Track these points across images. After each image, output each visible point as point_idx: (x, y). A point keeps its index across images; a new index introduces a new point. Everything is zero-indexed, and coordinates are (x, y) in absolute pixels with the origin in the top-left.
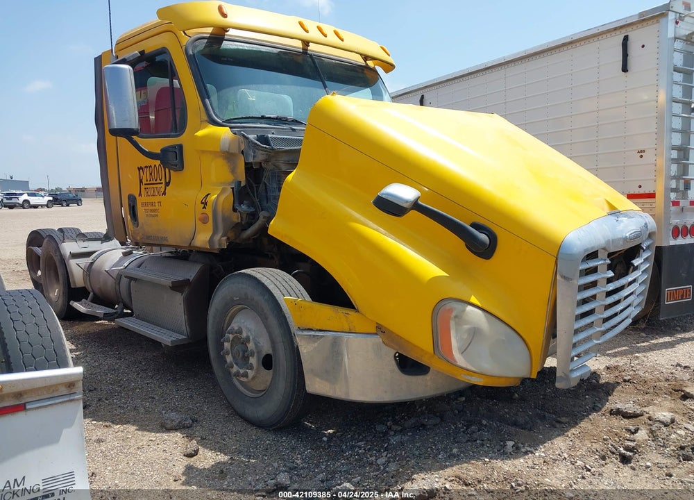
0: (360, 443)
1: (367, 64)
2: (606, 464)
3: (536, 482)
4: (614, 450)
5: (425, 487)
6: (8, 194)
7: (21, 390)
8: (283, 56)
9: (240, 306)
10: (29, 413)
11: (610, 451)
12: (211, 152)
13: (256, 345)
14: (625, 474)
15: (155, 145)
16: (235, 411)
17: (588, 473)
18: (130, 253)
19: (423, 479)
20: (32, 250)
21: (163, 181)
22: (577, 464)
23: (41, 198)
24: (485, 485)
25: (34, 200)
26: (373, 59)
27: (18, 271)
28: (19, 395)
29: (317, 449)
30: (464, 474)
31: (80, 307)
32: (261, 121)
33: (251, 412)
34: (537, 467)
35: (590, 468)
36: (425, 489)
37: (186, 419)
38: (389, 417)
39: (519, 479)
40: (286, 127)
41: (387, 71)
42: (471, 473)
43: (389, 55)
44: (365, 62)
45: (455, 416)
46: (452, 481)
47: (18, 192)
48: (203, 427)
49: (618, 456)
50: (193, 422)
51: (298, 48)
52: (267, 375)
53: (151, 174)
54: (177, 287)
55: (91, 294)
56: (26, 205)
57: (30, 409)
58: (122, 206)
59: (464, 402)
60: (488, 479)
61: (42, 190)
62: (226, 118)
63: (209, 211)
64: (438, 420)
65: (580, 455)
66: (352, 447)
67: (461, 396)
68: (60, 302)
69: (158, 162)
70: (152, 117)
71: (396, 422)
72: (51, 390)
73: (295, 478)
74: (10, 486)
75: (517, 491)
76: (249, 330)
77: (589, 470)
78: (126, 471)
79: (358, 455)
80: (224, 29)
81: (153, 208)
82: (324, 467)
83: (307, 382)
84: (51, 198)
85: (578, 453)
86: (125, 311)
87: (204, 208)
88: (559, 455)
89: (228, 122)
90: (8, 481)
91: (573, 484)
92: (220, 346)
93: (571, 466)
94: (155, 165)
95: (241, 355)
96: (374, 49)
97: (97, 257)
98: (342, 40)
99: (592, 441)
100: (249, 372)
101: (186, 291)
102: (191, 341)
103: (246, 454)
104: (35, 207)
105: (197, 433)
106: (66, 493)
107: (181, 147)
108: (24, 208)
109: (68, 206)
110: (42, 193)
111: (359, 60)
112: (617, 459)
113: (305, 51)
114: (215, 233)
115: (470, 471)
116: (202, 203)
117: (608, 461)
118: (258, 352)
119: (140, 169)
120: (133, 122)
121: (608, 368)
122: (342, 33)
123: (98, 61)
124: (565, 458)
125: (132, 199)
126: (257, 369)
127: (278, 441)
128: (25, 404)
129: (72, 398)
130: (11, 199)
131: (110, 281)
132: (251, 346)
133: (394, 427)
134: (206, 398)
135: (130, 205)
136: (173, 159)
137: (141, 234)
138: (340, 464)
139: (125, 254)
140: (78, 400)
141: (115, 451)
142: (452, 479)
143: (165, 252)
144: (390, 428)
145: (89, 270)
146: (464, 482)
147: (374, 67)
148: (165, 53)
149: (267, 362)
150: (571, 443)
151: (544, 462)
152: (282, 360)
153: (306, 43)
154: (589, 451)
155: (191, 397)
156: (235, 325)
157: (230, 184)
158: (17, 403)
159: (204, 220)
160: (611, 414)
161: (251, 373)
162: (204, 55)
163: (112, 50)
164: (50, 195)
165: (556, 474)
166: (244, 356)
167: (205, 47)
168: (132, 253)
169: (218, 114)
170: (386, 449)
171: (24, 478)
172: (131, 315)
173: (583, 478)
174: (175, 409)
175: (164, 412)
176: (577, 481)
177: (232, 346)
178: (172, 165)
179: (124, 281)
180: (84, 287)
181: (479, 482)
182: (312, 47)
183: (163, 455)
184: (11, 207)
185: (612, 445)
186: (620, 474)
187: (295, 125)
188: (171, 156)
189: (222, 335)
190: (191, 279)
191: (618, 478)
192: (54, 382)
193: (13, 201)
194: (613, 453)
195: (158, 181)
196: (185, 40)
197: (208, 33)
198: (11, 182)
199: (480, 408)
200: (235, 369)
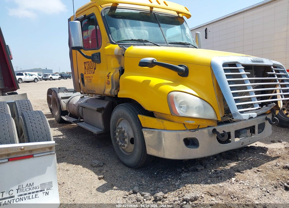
0: (169, 176)
1: (179, 16)
2: (277, 190)
3: (242, 197)
4: (282, 184)
5: (193, 196)
6: (44, 75)
7: (32, 149)
8: (142, 14)
9: (122, 118)
10: (35, 158)
11: (280, 184)
12: (111, 55)
13: (128, 134)
14: (286, 195)
15: (89, 53)
16: (120, 160)
17: (268, 193)
18: (83, 97)
19: (193, 192)
20: (49, 96)
21: (93, 68)
22: (263, 190)
23: (57, 76)
24: (220, 196)
25: (54, 77)
26: (181, 13)
27: (45, 104)
28: (31, 151)
29: (152, 178)
30: (211, 191)
31: (64, 118)
32: (131, 41)
33: (126, 161)
34: (244, 190)
35: (269, 191)
36: (193, 197)
37: (101, 163)
38: (184, 165)
39: (235, 195)
40: (142, 43)
41: (188, 18)
42: (214, 191)
43: (188, 11)
44: (178, 14)
45: (211, 166)
46: (205, 194)
47: (48, 74)
48: (107, 166)
49: (283, 187)
50: (103, 164)
51: (148, 10)
52: (132, 146)
53: (89, 65)
54: (99, 110)
55: (69, 113)
56: (51, 79)
57: (35, 157)
58: (79, 78)
59: (216, 160)
60: (221, 194)
61: (57, 73)
62: (117, 41)
63: (110, 80)
64: (203, 168)
65: (265, 186)
66: (166, 177)
67: (215, 158)
68: (58, 116)
69: (91, 60)
70: (90, 42)
71: (186, 168)
72: (43, 150)
73: (141, 189)
74: (28, 186)
75: (233, 200)
76: (125, 128)
77: (269, 192)
78: (76, 182)
79: (168, 181)
80: (117, 4)
81: (90, 79)
82: (153, 185)
83: (147, 150)
84: (60, 76)
85: (264, 185)
86: (81, 120)
87: (108, 78)
88: (255, 185)
89: (118, 43)
90: (27, 184)
91: (260, 198)
92: (115, 134)
93: (260, 190)
94: (90, 61)
95: (122, 138)
96: (182, 9)
97: (71, 99)
98: (167, 5)
99: (272, 179)
100: (125, 145)
101: (103, 112)
102: (105, 132)
103: (123, 178)
104: (54, 80)
105: (105, 169)
106: (49, 190)
107: (99, 53)
108: (50, 80)
109: (66, 79)
110: (57, 74)
111: (175, 14)
112: (283, 188)
113: (151, 11)
114: (112, 88)
115: (213, 190)
116: (107, 76)
117: (278, 189)
118: (128, 137)
119: (85, 63)
120: (81, 44)
121: (286, 148)
122: (167, 2)
123: (69, 20)
124: (258, 187)
125: (82, 75)
126: (128, 144)
127: (136, 174)
128: (33, 155)
129: (51, 153)
130: (46, 77)
131: (75, 108)
132: (126, 134)
133: (185, 170)
134: (110, 155)
135: (81, 78)
136: (96, 59)
137: (86, 89)
138: (160, 184)
139: (81, 97)
140: (54, 154)
141: (73, 174)
142: (205, 193)
143: (97, 97)
144: (183, 170)
145: (68, 104)
146: (211, 194)
147: (182, 17)
148: (93, 15)
149: (132, 141)
150: (262, 180)
151: (248, 188)
152: (138, 140)
153: (152, 8)
154: (270, 184)
155: (104, 154)
156: (120, 126)
157: (118, 68)
158: (30, 154)
159: (108, 83)
160: (283, 168)
161: (126, 145)
162: (109, 15)
163: (74, 15)
164: (60, 75)
165: (253, 193)
166: (123, 139)
167: (109, 12)
168: (84, 97)
169: (114, 39)
170: (180, 179)
171: (33, 183)
172: (83, 121)
173: (265, 196)
174: (98, 159)
175: (93, 160)
176: (262, 197)
177: (119, 134)
178: (96, 61)
179: (81, 108)
180: (67, 111)
181: (217, 195)
182: (154, 9)
183: (90, 177)
184: (46, 80)
185: (281, 182)
186: (283, 195)
187: (146, 43)
188: (96, 57)
189: (115, 130)
190: (105, 107)
191: (282, 197)
192: (44, 147)
193: (47, 77)
194: (281, 185)
195: (92, 68)
196: (101, 9)
197: (110, 6)
198: (46, 70)
199: (223, 163)
200: (120, 143)
